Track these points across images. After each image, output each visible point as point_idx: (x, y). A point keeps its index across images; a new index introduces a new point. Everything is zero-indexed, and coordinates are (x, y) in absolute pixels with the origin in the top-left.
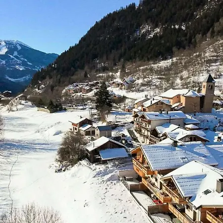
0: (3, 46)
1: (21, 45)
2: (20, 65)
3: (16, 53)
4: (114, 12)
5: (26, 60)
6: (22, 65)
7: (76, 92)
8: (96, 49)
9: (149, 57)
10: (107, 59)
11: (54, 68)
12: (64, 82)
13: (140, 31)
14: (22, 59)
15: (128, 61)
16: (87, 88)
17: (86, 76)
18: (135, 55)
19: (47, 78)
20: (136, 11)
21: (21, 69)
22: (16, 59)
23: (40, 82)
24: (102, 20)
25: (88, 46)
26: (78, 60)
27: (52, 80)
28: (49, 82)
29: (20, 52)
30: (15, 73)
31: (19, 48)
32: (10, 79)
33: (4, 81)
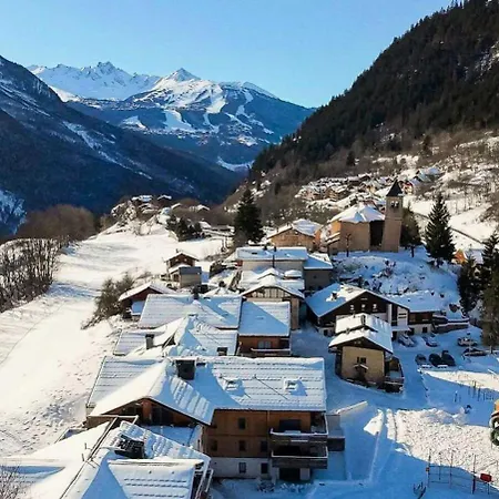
0: (218, 96)
1: (252, 92)
2: (247, 134)
3: (241, 110)
4: (436, 15)
5: (260, 124)
6: (253, 135)
7: (319, 197)
8: (383, 103)
9: (486, 120)
10: (404, 124)
11: (294, 145)
12: (305, 175)
13: (491, 56)
14: (254, 121)
15: (444, 128)
16: (340, 189)
17: (351, 162)
18: (459, 116)
19: (278, 164)
20: (486, 9)
21: (249, 144)
22: (240, 122)
23: (264, 174)
24: (407, 35)
25: (369, 94)
26: (342, 128)
27: (285, 170)
28: (279, 173)
29: (249, 108)
30: (237, 152)
31: (249, 98)
32: (225, 165)
33: (212, 169)
